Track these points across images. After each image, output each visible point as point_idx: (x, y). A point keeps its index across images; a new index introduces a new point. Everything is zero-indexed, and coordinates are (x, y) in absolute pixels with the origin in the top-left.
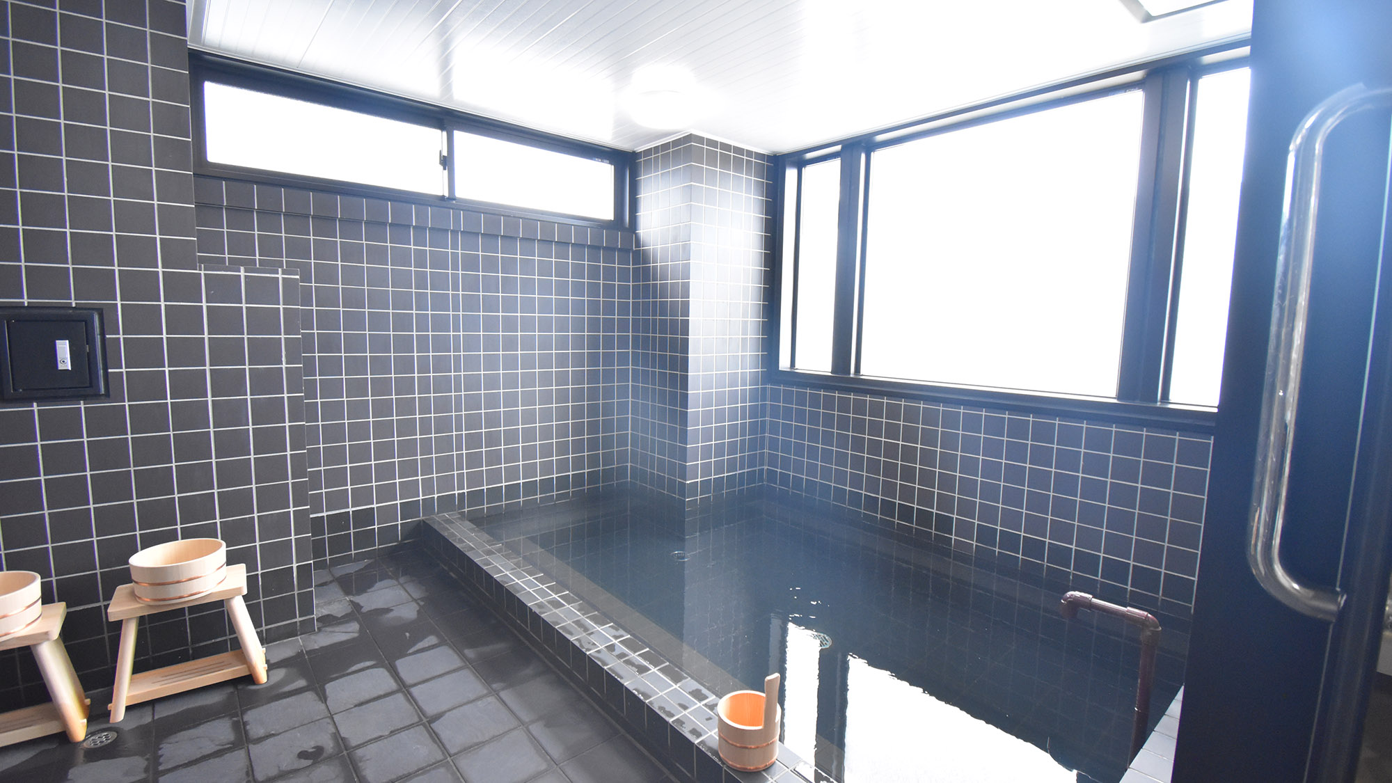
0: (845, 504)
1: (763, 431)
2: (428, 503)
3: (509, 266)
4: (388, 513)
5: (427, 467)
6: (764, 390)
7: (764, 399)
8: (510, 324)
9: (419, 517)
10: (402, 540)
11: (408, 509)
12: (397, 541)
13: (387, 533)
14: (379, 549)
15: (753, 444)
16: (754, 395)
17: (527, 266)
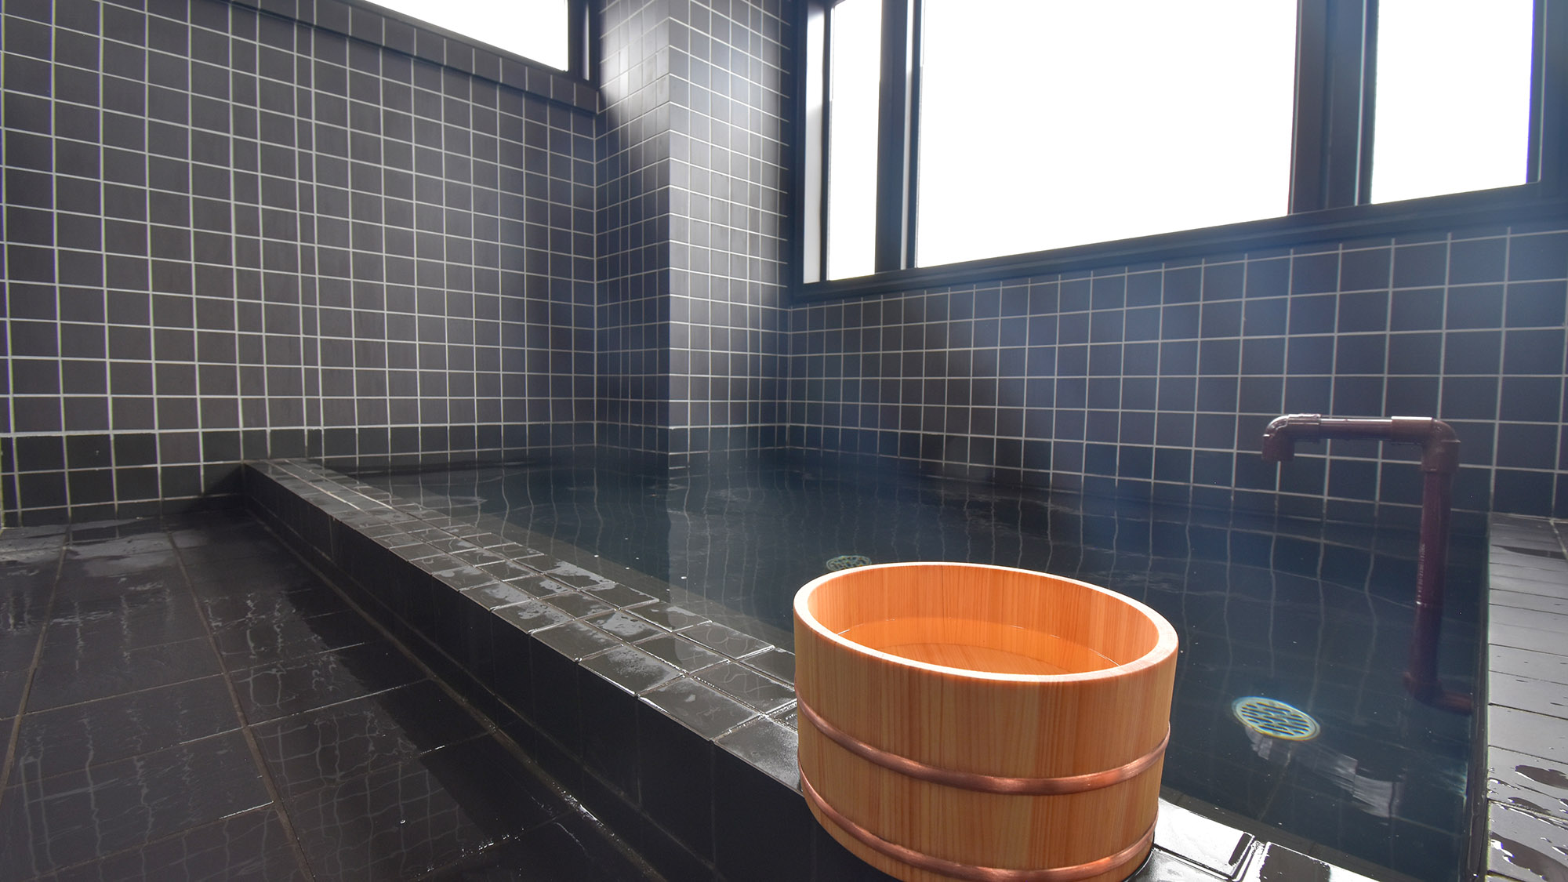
0: (897, 455)
1: (784, 373)
2: (255, 440)
3: (397, 97)
4: (181, 446)
5: (253, 382)
6: (783, 315)
7: (784, 327)
8: (399, 185)
9: (239, 459)
10: (209, 490)
11: (217, 444)
12: (198, 492)
13: (177, 479)
14: (164, 502)
15: (769, 390)
16: (770, 319)
17: (427, 105)
